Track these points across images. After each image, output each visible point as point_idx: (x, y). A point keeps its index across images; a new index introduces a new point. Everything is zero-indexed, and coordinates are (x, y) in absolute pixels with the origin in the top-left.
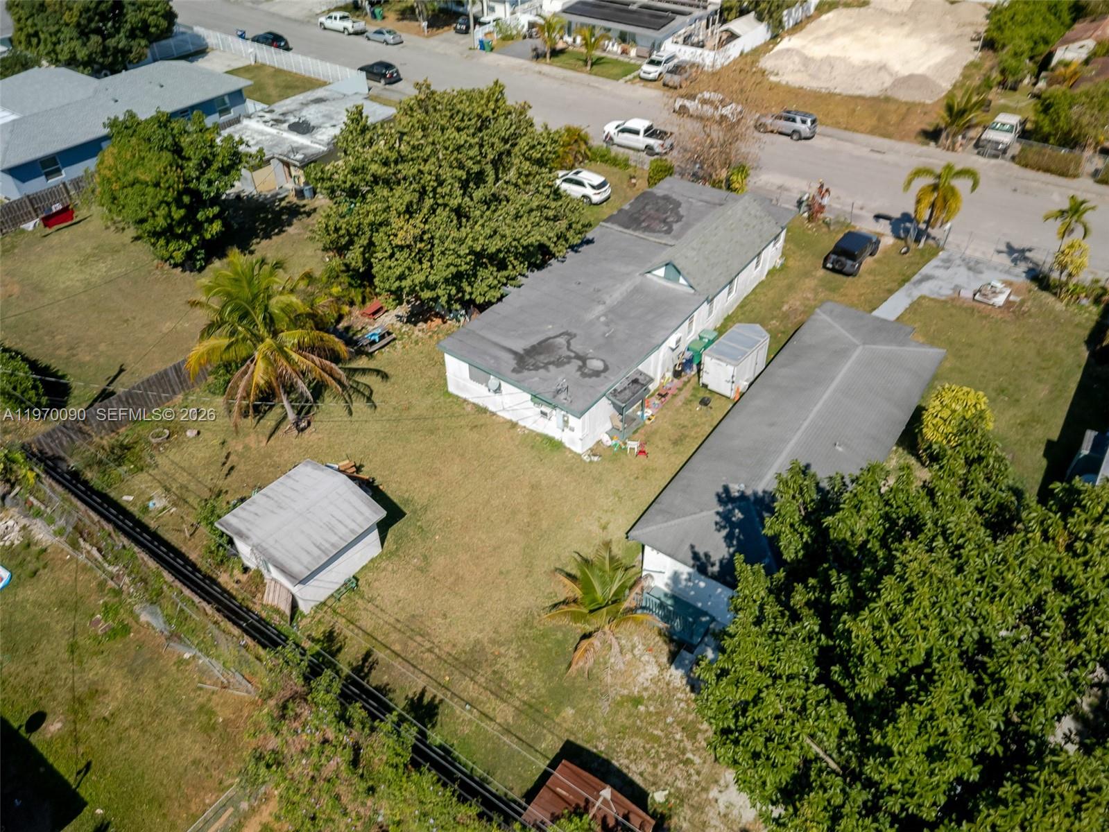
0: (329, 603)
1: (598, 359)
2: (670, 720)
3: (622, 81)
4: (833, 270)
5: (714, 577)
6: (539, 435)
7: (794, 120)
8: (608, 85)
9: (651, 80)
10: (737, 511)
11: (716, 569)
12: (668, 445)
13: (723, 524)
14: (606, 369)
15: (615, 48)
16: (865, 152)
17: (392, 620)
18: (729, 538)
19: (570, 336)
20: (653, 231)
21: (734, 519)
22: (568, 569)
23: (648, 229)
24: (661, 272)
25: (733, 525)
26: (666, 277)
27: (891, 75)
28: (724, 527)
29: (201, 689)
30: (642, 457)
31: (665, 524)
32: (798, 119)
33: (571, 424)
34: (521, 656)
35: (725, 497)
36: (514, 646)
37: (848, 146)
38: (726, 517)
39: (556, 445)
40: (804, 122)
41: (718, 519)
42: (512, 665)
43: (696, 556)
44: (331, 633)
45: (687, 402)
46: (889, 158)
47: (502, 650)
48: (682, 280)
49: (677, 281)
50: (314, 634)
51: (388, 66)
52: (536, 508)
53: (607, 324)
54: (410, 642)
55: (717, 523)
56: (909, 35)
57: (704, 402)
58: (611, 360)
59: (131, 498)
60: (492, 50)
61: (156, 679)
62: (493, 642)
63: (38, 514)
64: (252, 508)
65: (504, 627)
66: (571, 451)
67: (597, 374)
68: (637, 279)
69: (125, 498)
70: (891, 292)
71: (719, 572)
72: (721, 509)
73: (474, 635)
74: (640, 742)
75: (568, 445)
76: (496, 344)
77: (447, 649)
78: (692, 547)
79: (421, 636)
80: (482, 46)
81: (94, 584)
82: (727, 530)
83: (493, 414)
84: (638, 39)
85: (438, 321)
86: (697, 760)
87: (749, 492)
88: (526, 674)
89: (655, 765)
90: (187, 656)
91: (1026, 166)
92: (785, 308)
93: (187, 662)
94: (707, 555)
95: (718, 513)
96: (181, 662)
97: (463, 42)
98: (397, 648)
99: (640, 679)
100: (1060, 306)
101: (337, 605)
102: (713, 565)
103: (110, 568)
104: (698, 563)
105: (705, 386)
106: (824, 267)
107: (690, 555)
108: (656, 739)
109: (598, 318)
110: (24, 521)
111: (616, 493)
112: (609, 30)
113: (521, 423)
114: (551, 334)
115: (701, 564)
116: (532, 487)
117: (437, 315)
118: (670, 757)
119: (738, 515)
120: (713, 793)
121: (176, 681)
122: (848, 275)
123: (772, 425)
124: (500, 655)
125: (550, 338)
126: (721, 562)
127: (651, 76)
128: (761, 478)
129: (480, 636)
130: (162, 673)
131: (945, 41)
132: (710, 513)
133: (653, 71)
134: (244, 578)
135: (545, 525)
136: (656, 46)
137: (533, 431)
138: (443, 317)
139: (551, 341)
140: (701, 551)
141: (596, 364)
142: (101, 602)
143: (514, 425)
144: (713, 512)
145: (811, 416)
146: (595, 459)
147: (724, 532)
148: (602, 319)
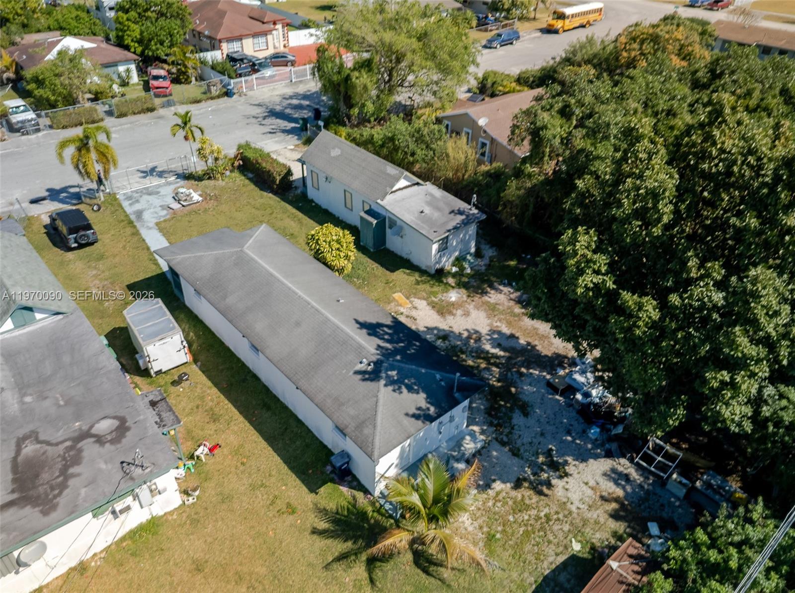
1: (98, 421)
2: (511, 518)
4: (81, 246)
5: (439, 415)
6: (123, 539)
10: (389, 373)
11: (432, 409)
12: (213, 427)
13: (396, 387)
14: (122, 420)
18: (410, 389)
19: (33, 436)
21: (396, 378)
24: (8, 324)
25: (401, 381)
26: (17, 327)
28: (400, 388)
30: (216, 451)
31: (379, 428)
33: (160, 487)
35: (370, 376)
38: (390, 382)
39: (153, 525)
41: (390, 388)
43: (416, 417)
48: (38, 316)
49: (34, 321)
52: (230, 575)
53: (42, 398)
55: (394, 391)
57: (177, 381)
66: (171, 513)
67: (122, 428)
70: (136, 233)
71: (435, 409)
72: (383, 382)
75: (161, 513)
82: (403, 387)
86: (546, 510)
87: (373, 358)
89: (549, 542)
94: (419, 409)
95: (386, 385)
99: (470, 529)
102: (428, 409)
104: (422, 418)
105: (159, 372)
106: (71, 249)
107: (414, 420)
108: (527, 534)
109: (22, 403)
111: (253, 487)
115: (425, 417)
116: (199, 570)
118: (542, 528)
119: (394, 374)
120: (573, 508)
122: (92, 244)
123: (298, 324)
125: (15, 460)
126: (429, 403)
128: (360, 346)
132: (384, 392)
139: (20, 459)
140: (413, 411)
141: (105, 426)
143: (82, 568)
144: (383, 390)
146: (198, 492)
147: (405, 390)
148: (28, 399)
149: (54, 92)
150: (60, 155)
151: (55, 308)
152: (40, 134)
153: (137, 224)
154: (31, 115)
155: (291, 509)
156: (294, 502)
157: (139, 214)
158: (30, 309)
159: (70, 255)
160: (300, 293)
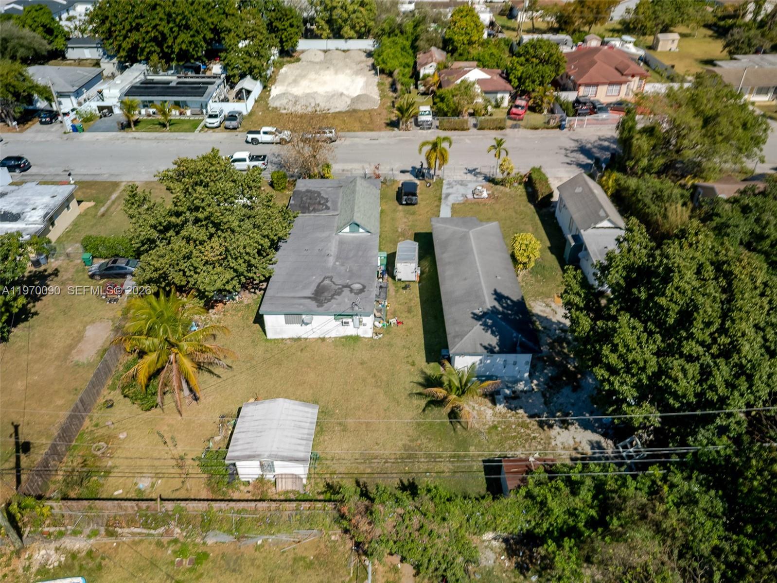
0: (312, 472)
1: (355, 283)
2: (514, 426)
3: (196, 132)
4: (407, 204)
5: (499, 352)
6: (343, 337)
7: (325, 133)
8: (190, 136)
9: (216, 127)
10: (488, 320)
11: (497, 348)
12: (406, 314)
13: (486, 329)
14: (364, 287)
15: (175, 113)
16: (367, 141)
17: (352, 461)
18: (493, 333)
19: (331, 278)
20: (319, 210)
21: (489, 324)
22: (414, 391)
23: (315, 210)
24: (347, 229)
25: (490, 327)
26: (351, 231)
27: (348, 97)
28: (488, 330)
29: (284, 552)
30: (400, 325)
31: (463, 341)
32: (327, 131)
33: (364, 322)
34: (430, 439)
35: (477, 318)
36: (422, 437)
37: (357, 140)
38: (485, 324)
39: (356, 339)
40: (331, 132)
41: (483, 328)
42: (430, 445)
43: (485, 348)
44: (328, 484)
45: (397, 291)
46: (381, 141)
47: (419, 442)
48: (361, 230)
49: (358, 231)
50: (320, 491)
51: (19, 159)
52: (373, 373)
53: (342, 265)
54: (373, 465)
55: (484, 330)
56: (336, 73)
57: (405, 288)
58: (362, 281)
59: (121, 491)
60: (83, 131)
61: (252, 565)
62: (410, 441)
63: (61, 534)
64: (240, 442)
65: (411, 432)
66: (366, 338)
67: (362, 291)
68: (337, 237)
69: (116, 493)
70: (439, 206)
71: (499, 349)
72: (480, 323)
73: (400, 444)
74: (511, 442)
75: (362, 336)
76: (294, 298)
77: (393, 457)
78: (481, 344)
79: (375, 458)
80: (75, 129)
81: (152, 547)
82: (490, 330)
83: (306, 339)
84: (189, 104)
85: (220, 305)
86: (537, 435)
87: (485, 310)
88: (439, 445)
89: (524, 447)
90: (259, 542)
91: (445, 130)
92: (400, 230)
93: (262, 546)
94: (490, 345)
95: (481, 325)
96: (257, 548)
97: (53, 130)
98: (369, 471)
99: (488, 418)
100: (507, 190)
101: (316, 470)
102: (495, 348)
103: (157, 532)
104: (488, 350)
105: (400, 280)
106: (401, 204)
107: (483, 349)
108: (515, 437)
109: (335, 263)
110: (53, 545)
111: (404, 347)
112: (166, 101)
113: (327, 336)
114: (319, 281)
115: (490, 350)
116: (362, 364)
117: (216, 301)
118: (526, 440)
119: (490, 322)
120: (553, 443)
121: (265, 558)
122: (414, 205)
123: (465, 279)
124: (420, 445)
125: (320, 284)
126: (498, 345)
127: (215, 125)
128: (484, 302)
129: (403, 442)
130: (253, 560)
131: (357, 73)
132: (478, 327)
133: (216, 122)
134: (250, 488)
135: (384, 378)
136: (204, 106)
137: (335, 338)
138: (221, 301)
139: (322, 284)
140: (486, 344)
141: (357, 286)
142: (169, 552)
143: (323, 339)
144: (478, 326)
145: (479, 269)
146: (381, 336)
147: (489, 332)
148: (337, 263)
149: (448, 106)
150: (420, 150)
151: (368, 229)
152: (429, 131)
153: (443, 201)
154: (429, 118)
155: (413, 364)
156: (416, 362)
157: (448, 195)
158: (358, 226)
159: (401, 207)
160: (478, 264)
